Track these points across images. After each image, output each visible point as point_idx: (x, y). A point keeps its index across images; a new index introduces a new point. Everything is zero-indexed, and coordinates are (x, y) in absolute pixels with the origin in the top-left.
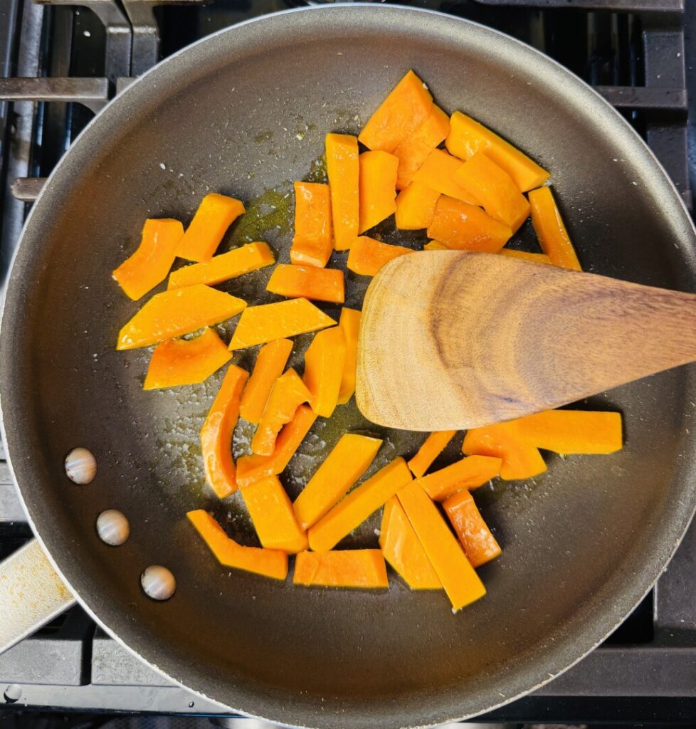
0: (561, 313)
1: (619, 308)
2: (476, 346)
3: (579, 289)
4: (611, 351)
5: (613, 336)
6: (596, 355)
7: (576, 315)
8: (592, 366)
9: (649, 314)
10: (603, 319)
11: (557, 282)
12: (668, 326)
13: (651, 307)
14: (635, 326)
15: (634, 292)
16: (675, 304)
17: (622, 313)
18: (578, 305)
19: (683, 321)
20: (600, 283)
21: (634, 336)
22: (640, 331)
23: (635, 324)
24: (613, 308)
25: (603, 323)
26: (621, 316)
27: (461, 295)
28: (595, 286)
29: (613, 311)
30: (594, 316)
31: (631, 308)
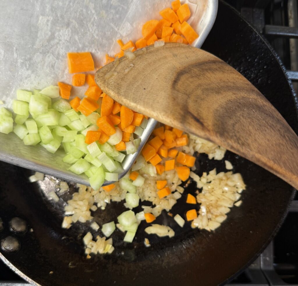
0: (256, 111)
1: (283, 132)
2: (199, 92)
3: (270, 111)
4: (267, 142)
5: (273, 138)
7: (261, 117)
8: (253, 139)
10: (273, 129)
11: (262, 101)
17: (283, 135)
21: (282, 147)
23: (285, 144)
25: (272, 130)
27: (209, 72)
29: (279, 130)
30: (270, 124)
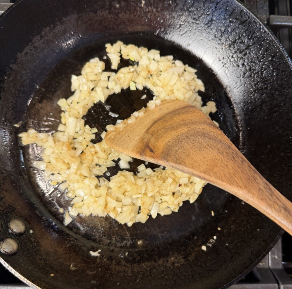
0: (200, 138)
1: (222, 150)
2: (162, 131)
3: (215, 135)
4: (203, 159)
5: (209, 156)
6: (195, 157)
7: (204, 141)
8: (190, 159)
9: (230, 160)
10: (212, 149)
12: (233, 168)
13: (234, 158)
14: (221, 159)
15: (233, 149)
16: (244, 164)
17: (221, 152)
18: (209, 139)
19: (241, 172)
20: (224, 139)
22: (221, 162)
24: (219, 148)
26: (219, 152)
27: (177, 116)
28: (222, 138)
31: (226, 153)
